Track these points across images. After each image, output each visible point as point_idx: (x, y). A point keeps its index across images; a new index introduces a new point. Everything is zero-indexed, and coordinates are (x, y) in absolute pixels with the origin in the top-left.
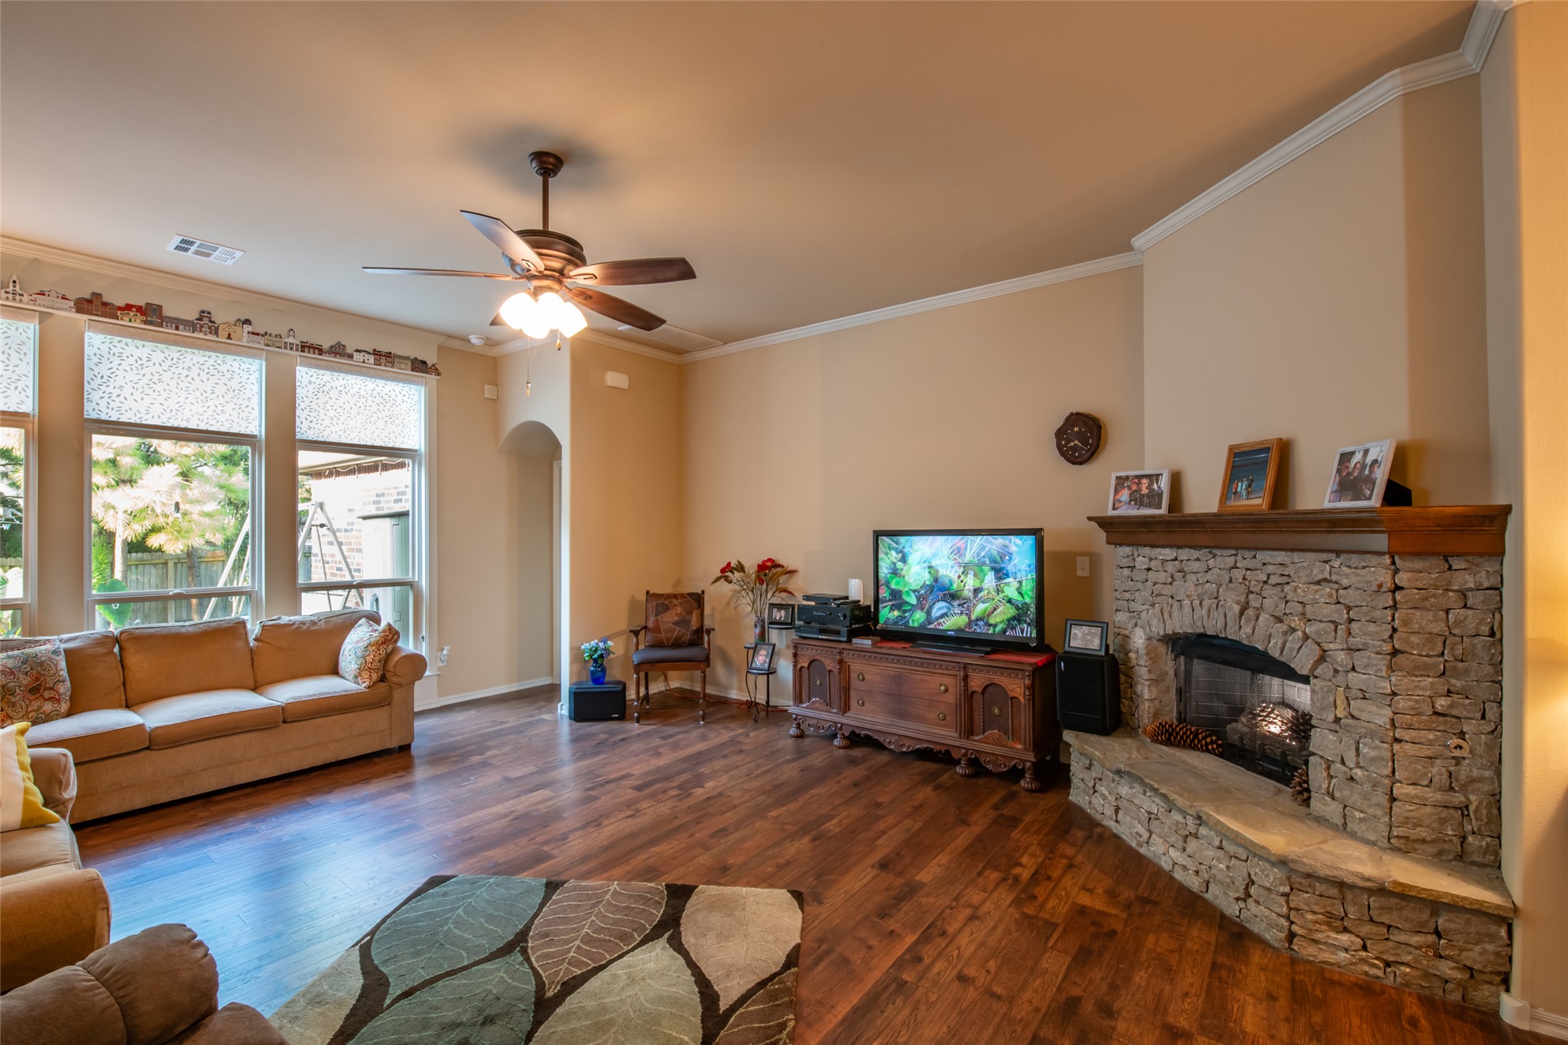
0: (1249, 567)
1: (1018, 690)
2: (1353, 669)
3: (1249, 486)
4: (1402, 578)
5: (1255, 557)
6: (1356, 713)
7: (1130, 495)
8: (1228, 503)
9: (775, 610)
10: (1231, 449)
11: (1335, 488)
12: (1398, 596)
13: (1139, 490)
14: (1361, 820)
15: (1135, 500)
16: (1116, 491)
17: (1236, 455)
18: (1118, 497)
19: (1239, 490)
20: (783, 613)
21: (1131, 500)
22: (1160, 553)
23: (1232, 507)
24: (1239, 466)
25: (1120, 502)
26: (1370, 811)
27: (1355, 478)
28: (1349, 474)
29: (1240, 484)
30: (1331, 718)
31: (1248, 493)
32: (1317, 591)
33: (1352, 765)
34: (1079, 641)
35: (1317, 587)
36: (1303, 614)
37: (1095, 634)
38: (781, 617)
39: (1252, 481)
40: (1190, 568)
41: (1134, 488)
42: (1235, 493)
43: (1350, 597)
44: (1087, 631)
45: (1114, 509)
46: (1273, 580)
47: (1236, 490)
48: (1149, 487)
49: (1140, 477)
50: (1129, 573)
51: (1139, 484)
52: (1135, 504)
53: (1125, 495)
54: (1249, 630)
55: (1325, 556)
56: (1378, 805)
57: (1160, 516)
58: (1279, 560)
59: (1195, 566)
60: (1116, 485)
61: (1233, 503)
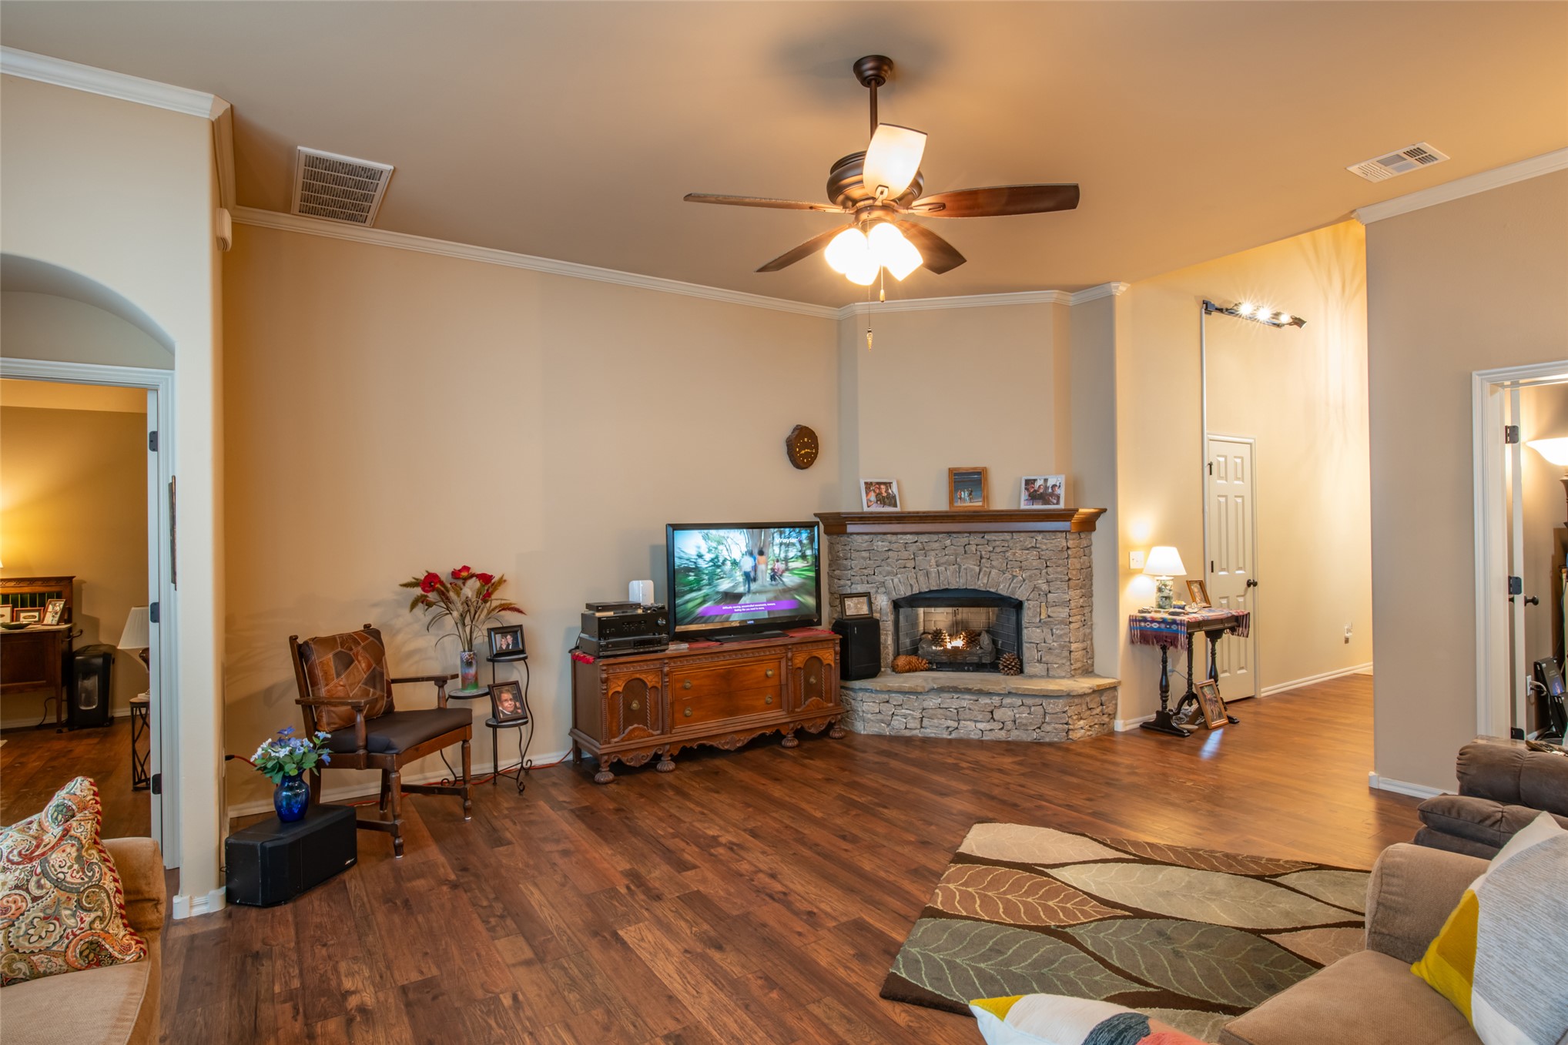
0: (978, 543)
1: (830, 657)
2: (1049, 592)
3: (970, 494)
4: (1070, 544)
5: (983, 537)
6: (1051, 614)
7: (876, 496)
8: (956, 504)
9: (498, 637)
10: (951, 470)
11: (1027, 498)
12: (1069, 552)
13: (881, 493)
14: (1057, 667)
15: (880, 500)
16: (867, 494)
17: (955, 474)
18: (869, 497)
19: (963, 496)
20: (509, 638)
21: (877, 501)
22: (901, 539)
23: (957, 507)
24: (959, 482)
25: (871, 501)
26: (1060, 662)
27: (1041, 493)
28: (1035, 491)
29: (962, 493)
30: (1038, 620)
31: (970, 499)
32: (1028, 554)
33: (1050, 642)
34: (853, 610)
35: (1027, 552)
36: (1021, 567)
37: (863, 603)
38: (508, 645)
39: (971, 491)
40: (930, 548)
41: (877, 491)
42: (961, 498)
43: (1046, 554)
44: (856, 601)
45: (868, 507)
46: (998, 550)
47: (961, 496)
48: (886, 491)
49: (878, 483)
50: (868, 555)
51: (879, 488)
52: (881, 503)
53: (873, 496)
54: (985, 581)
55: (1033, 534)
56: (1065, 657)
57: (897, 513)
58: (1002, 538)
59: (936, 545)
60: (866, 488)
61: (959, 504)
